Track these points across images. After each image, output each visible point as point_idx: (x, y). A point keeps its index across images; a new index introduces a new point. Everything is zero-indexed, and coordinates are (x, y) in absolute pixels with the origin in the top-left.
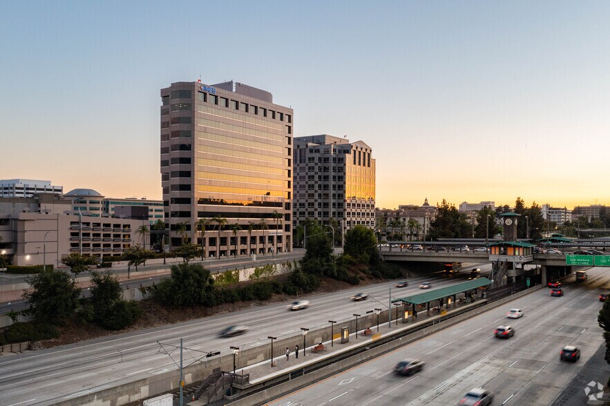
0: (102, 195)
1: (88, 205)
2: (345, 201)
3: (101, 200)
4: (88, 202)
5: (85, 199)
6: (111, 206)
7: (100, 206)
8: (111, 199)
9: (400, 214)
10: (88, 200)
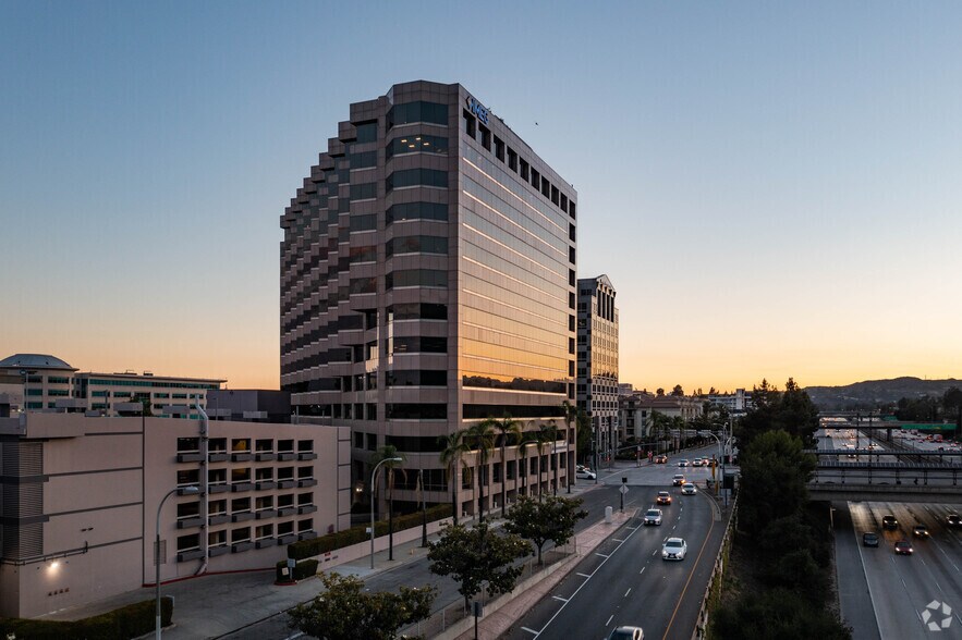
0: (74, 367)
1: (46, 386)
2: (590, 381)
3: (71, 375)
4: (45, 379)
5: (39, 374)
6: (91, 388)
7: (70, 387)
8: (91, 375)
9: (637, 403)
10: (45, 376)
